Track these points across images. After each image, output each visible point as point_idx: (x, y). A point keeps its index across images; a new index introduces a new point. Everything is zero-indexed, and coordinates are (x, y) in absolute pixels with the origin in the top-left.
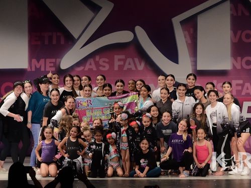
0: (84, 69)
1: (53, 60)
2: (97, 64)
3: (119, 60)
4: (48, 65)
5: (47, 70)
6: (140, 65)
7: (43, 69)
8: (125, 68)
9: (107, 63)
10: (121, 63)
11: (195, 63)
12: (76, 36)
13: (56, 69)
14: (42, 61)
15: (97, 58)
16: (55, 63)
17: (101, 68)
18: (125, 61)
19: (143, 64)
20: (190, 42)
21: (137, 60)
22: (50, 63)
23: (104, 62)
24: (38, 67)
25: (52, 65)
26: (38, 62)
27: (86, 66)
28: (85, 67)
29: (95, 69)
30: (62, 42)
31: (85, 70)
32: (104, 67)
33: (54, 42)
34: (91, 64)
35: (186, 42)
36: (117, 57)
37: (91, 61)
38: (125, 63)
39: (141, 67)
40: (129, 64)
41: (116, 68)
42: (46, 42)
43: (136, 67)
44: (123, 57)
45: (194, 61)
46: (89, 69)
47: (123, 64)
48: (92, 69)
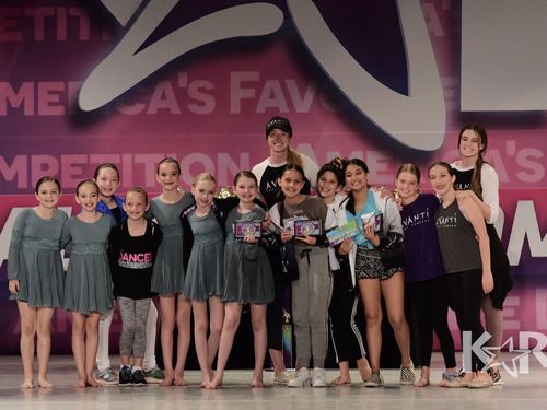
0: (146, 110)
1: (60, 86)
2: (183, 97)
3: (244, 85)
4: (44, 98)
5: (41, 113)
6: (303, 98)
7: (29, 111)
8: (260, 109)
9: (211, 92)
10: (250, 93)
11: (455, 94)
13: (66, 109)
14: (27, 87)
15: (182, 80)
16: (63, 94)
17: (193, 108)
18: (258, 86)
19: (310, 96)
20: (440, 32)
21: (292, 85)
22: (50, 93)
23: (202, 90)
24: (16, 104)
25: (56, 98)
26: (16, 93)
27: (152, 104)
28: (148, 104)
29: (176, 110)
30: (85, 34)
31: (149, 112)
32: (202, 104)
33: (62, 35)
34: (164, 97)
35: (431, 33)
36: (236, 78)
37: (166, 87)
38: (259, 93)
39: (305, 103)
40: (272, 96)
41: (235, 108)
42: (39, 36)
43: (290, 103)
44: (254, 76)
45: (452, 88)
46: (159, 110)
47: (254, 96)
48: (168, 110)
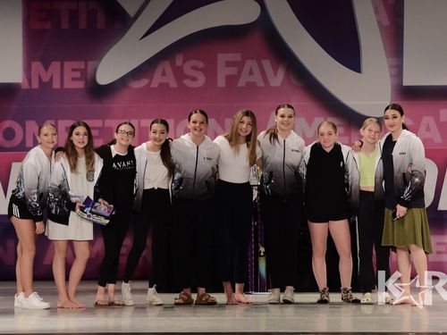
0: (149, 84)
1: (81, 65)
2: (179, 74)
3: (229, 64)
4: (68, 75)
5: (66, 86)
6: (276, 74)
7: (56, 85)
8: (242, 83)
9: (201, 70)
11: (398, 71)
12: (131, 12)
13: (86, 84)
14: (55, 66)
15: (179, 60)
16: (84, 71)
17: (187, 82)
18: (239, 65)
19: (281, 73)
20: (386, 22)
21: (267, 64)
22: (73, 70)
23: (194, 68)
24: (46, 79)
25: (78, 74)
26: (46, 70)
27: (154, 79)
28: (151, 79)
29: (173, 84)
30: (101, 24)
31: (152, 86)
32: (194, 79)
33: (83, 25)
34: (164, 74)
35: (379, 23)
36: (223, 58)
37: (166, 65)
38: (240, 71)
39: (278, 78)
40: (251, 73)
41: (221, 83)
42: (65, 24)
43: (265, 79)
44: (236, 57)
45: (396, 66)
46: (160, 84)
47: (236, 73)
48: (168, 84)
